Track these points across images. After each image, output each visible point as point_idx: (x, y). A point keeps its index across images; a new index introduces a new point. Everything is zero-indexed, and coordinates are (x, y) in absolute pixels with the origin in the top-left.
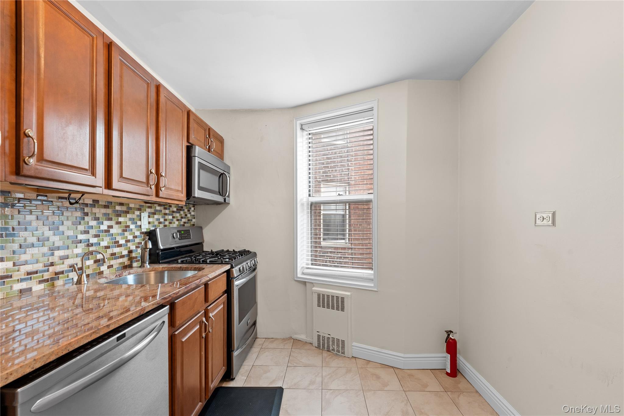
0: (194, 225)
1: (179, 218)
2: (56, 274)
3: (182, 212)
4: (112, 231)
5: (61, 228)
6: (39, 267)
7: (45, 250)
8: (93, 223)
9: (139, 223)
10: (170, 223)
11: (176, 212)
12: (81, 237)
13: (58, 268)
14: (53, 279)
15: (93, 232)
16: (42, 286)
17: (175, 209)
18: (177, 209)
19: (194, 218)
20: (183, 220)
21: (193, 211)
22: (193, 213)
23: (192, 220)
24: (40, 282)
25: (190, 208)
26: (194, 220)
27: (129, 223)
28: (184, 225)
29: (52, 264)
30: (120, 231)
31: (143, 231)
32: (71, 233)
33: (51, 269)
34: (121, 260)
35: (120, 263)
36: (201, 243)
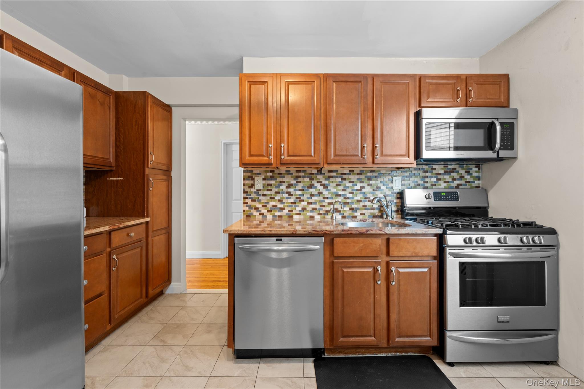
0: (478, 187)
1: (450, 180)
2: (327, 211)
3: (454, 175)
4: (363, 190)
5: (329, 187)
6: (318, 206)
7: (321, 198)
8: (350, 185)
9: (390, 185)
10: (433, 185)
11: (443, 174)
12: (340, 193)
13: (328, 209)
14: (324, 214)
15: (349, 190)
16: (319, 216)
17: (442, 172)
18: (445, 172)
19: (479, 180)
20: (456, 182)
21: (476, 172)
22: (475, 174)
23: (474, 182)
24: (319, 214)
25: (471, 169)
26: (477, 182)
27: (380, 185)
28: (456, 188)
29: (324, 206)
30: (372, 190)
31: (395, 191)
32: (335, 190)
33: (323, 208)
34: (372, 211)
35: (371, 213)
36: (486, 207)
